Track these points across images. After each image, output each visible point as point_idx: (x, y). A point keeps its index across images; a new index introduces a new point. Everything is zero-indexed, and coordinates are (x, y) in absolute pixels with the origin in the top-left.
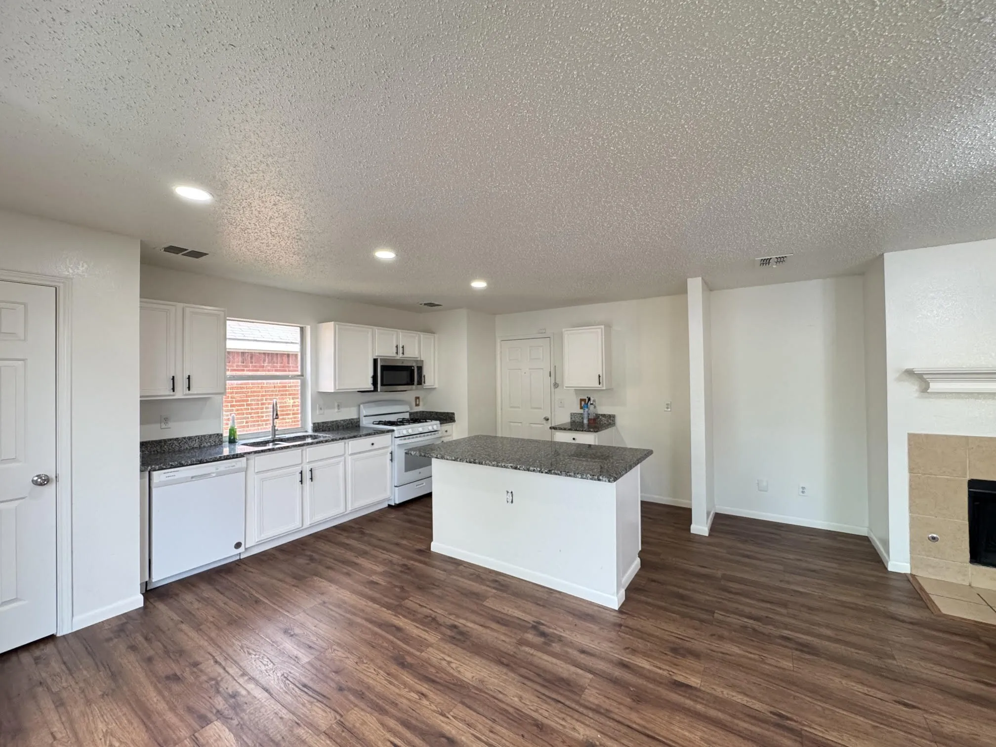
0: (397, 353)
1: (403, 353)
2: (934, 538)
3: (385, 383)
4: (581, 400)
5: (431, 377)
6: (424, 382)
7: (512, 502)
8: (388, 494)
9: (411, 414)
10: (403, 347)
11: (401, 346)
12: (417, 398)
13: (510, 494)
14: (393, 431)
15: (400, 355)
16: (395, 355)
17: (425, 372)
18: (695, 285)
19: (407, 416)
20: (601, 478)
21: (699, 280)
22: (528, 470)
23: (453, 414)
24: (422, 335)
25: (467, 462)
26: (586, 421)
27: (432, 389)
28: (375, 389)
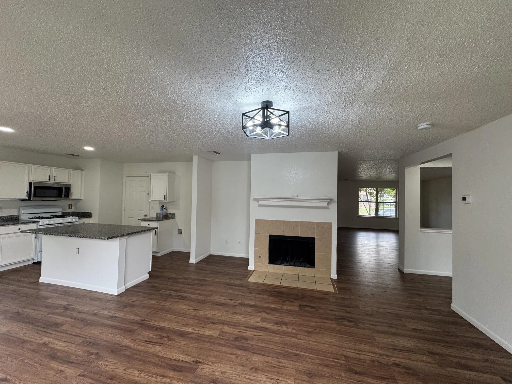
0: (49, 180)
1: (55, 180)
2: (260, 256)
3: (37, 195)
4: (161, 207)
5: (76, 193)
6: (72, 196)
7: (79, 253)
8: (32, 256)
9: (62, 213)
10: (55, 177)
11: (54, 176)
12: (69, 205)
13: (78, 249)
14: (39, 222)
15: (53, 181)
16: (48, 181)
17: (72, 190)
18: (195, 159)
19: (60, 214)
20: (102, 238)
21: (197, 156)
22: (75, 237)
23: (91, 213)
24: (71, 171)
25: (49, 234)
26: (161, 217)
27: (79, 200)
28: (30, 199)
